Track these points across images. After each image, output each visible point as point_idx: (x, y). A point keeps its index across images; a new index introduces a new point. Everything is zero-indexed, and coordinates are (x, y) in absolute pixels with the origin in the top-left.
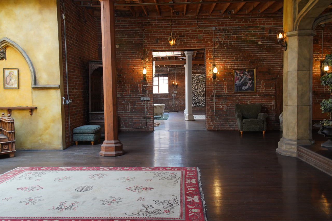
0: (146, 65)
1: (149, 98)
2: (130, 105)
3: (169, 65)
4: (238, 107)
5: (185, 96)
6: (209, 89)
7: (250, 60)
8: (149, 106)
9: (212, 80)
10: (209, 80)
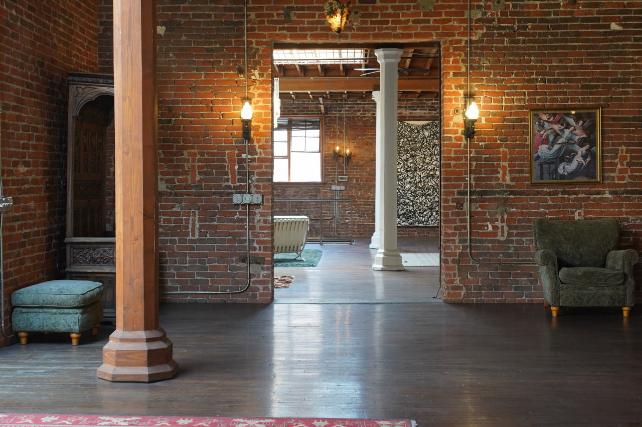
0: (251, 91)
1: (259, 195)
2: (197, 216)
3: (325, 93)
4: (545, 229)
5: (374, 193)
6: (452, 169)
7: (585, 80)
8: (259, 221)
9: (461, 141)
10: (454, 141)
